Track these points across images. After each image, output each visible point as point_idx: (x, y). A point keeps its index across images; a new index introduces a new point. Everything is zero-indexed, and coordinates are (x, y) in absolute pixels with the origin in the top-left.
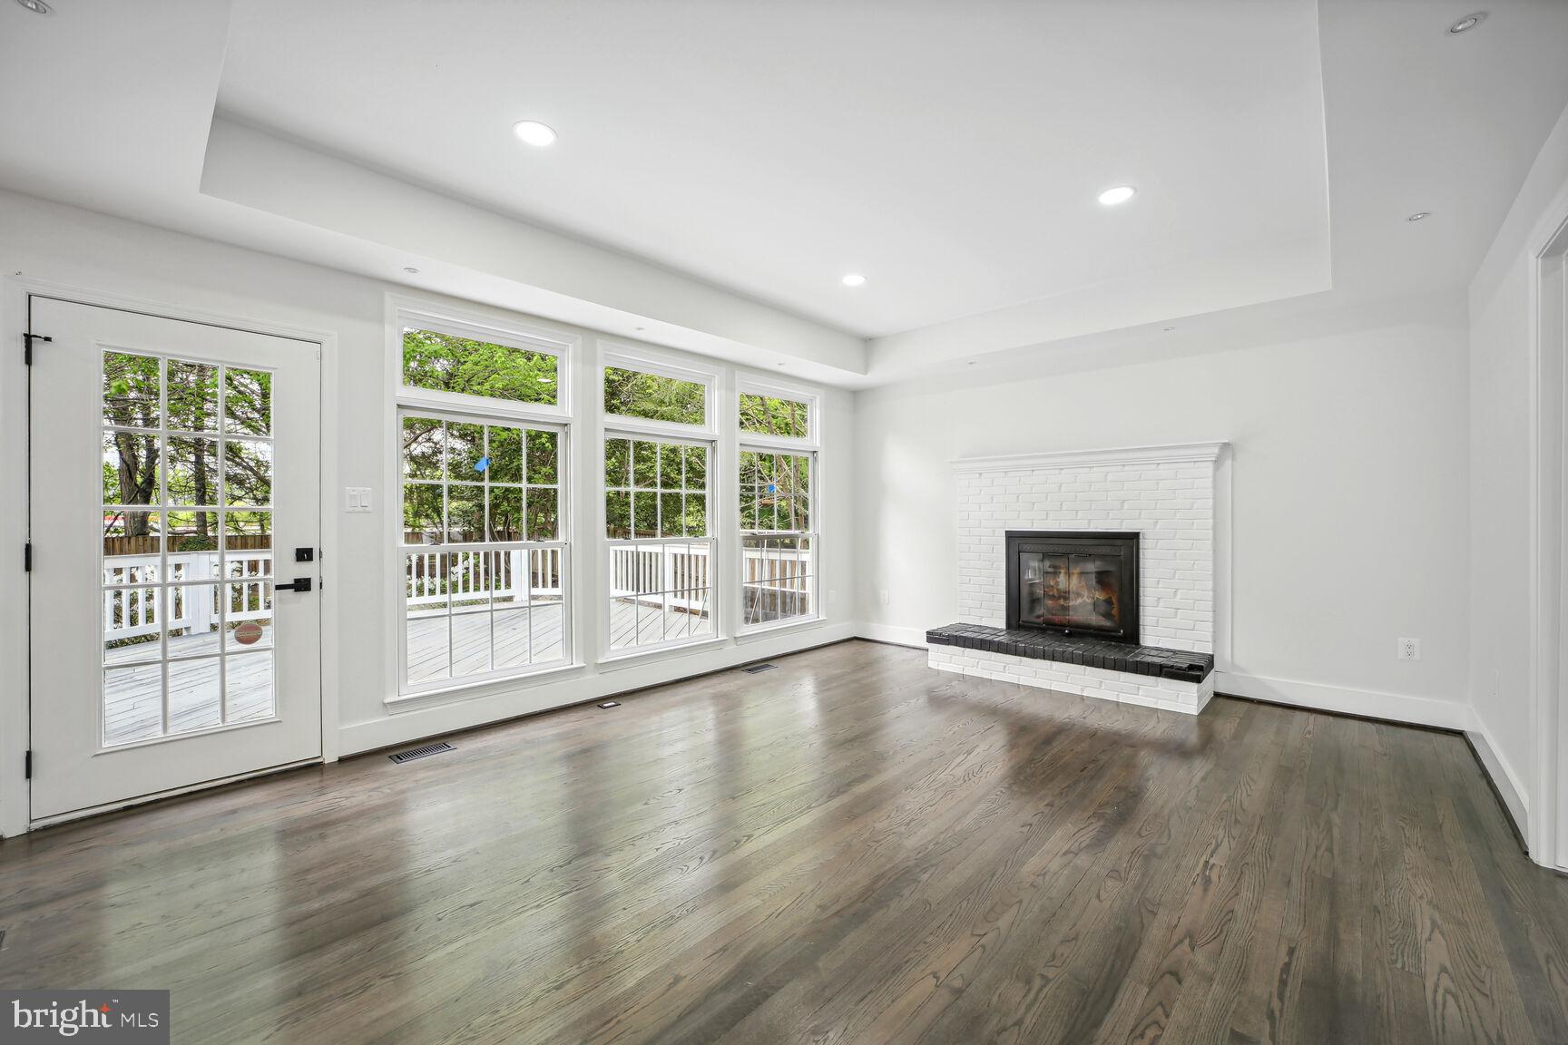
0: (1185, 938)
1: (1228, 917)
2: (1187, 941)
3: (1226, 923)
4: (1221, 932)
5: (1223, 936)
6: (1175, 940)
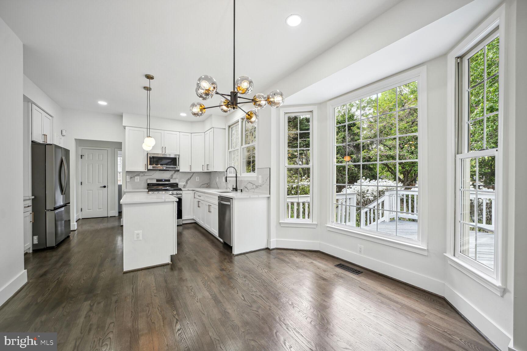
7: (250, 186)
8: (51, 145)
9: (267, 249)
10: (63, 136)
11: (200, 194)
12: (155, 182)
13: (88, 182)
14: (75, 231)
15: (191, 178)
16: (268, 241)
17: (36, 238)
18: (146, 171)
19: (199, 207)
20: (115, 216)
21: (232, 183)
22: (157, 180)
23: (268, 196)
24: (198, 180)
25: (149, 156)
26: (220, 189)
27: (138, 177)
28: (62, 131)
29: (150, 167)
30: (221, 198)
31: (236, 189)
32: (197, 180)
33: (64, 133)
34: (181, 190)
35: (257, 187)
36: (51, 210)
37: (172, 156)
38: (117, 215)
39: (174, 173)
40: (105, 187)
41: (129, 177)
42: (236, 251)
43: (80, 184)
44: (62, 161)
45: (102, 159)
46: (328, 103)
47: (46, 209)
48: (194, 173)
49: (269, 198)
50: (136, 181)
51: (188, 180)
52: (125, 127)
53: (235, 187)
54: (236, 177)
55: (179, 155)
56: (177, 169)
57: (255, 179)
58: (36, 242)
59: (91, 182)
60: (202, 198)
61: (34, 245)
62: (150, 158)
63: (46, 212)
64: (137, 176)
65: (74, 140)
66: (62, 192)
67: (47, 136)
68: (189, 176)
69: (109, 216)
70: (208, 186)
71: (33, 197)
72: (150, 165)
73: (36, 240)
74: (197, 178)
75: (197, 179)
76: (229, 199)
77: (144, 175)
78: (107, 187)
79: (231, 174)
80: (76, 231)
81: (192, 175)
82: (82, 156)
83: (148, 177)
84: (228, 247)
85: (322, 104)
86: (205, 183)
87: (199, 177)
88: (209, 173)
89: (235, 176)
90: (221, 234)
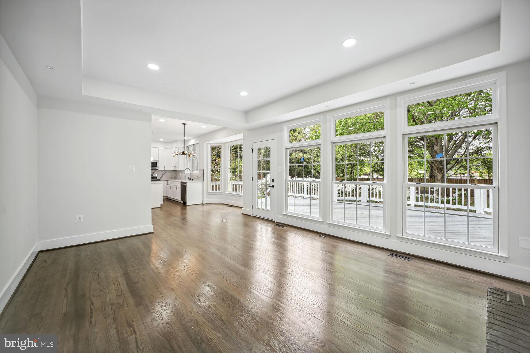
0: (123, 304)
1: (114, 319)
2: (122, 304)
3: (114, 316)
4: (114, 313)
5: (113, 311)
6: (125, 301)
7: (196, 178)
9: (203, 204)
11: (171, 182)
15: (164, 174)
16: (203, 201)
19: (170, 189)
21: (188, 176)
23: (203, 181)
26: (182, 179)
30: (182, 182)
31: (190, 179)
35: (199, 177)
39: (155, 171)
42: (188, 204)
46: (226, 143)
48: (166, 171)
49: (203, 182)
51: (163, 175)
53: (189, 178)
54: (190, 173)
55: (158, 161)
56: (157, 169)
57: (198, 174)
60: (172, 184)
68: (163, 173)
70: (175, 178)
75: (168, 174)
76: (185, 183)
79: (187, 171)
84: (185, 203)
85: (225, 143)
86: (173, 177)
88: (176, 171)
90: (182, 200)
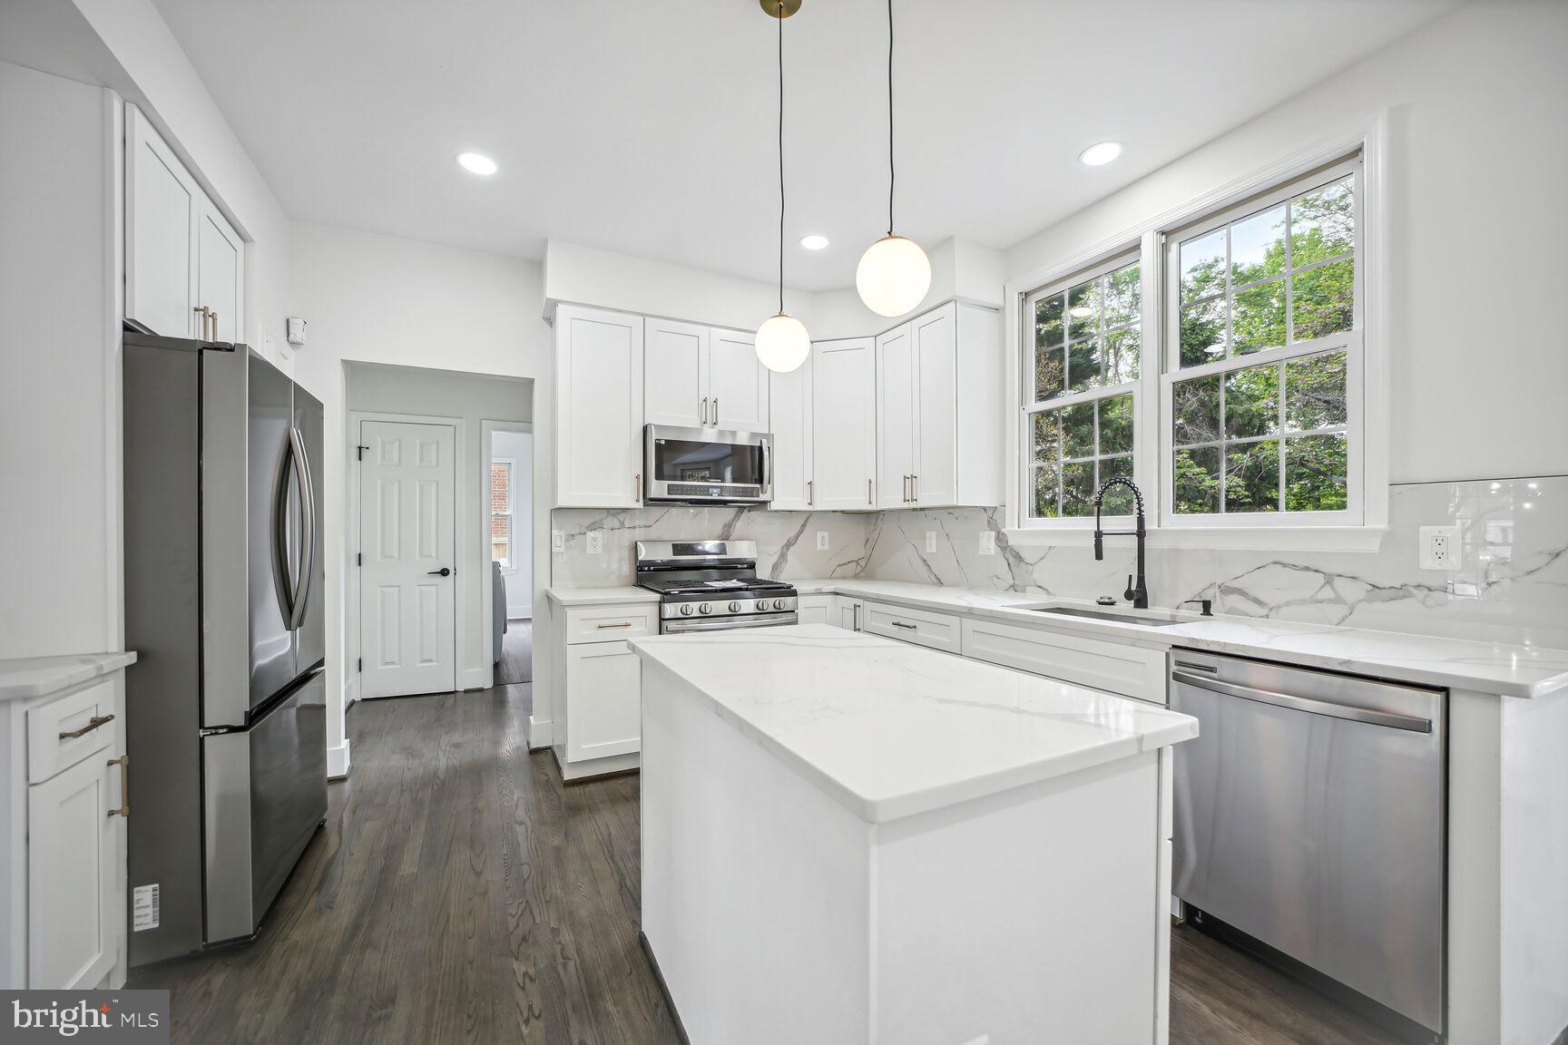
8: (231, 349)
10: (294, 344)
12: (664, 554)
13: (384, 555)
14: (342, 779)
15: (799, 535)
17: (146, 895)
18: (640, 505)
20: (481, 690)
22: (679, 549)
24: (826, 548)
25: (653, 436)
27: (598, 534)
28: (288, 320)
29: (658, 489)
32: (819, 548)
33: (297, 334)
34: (794, 593)
36: (232, 729)
37: (743, 439)
38: (488, 684)
39: (737, 516)
40: (444, 572)
41: (563, 533)
43: (354, 561)
44: (289, 451)
45: (434, 462)
47: (201, 726)
48: (810, 515)
50: (590, 551)
51: (789, 545)
52: (553, 304)
54: (1141, 534)
55: (769, 437)
56: (760, 498)
57: (1365, 547)
58: (147, 918)
59: (396, 555)
61: (135, 940)
62: (658, 446)
63: (202, 740)
64: (593, 527)
65: (339, 368)
66: (291, 612)
67: (218, 322)
68: (792, 529)
69: (461, 688)
70: (859, 569)
71: (132, 657)
72: (659, 476)
73: (150, 911)
74: (823, 537)
75: (820, 541)
77: (622, 525)
78: (452, 572)
80: (347, 785)
81: (804, 526)
82: (360, 448)
83: (639, 534)
86: (850, 559)
87: (826, 534)
89: (1135, 528)
